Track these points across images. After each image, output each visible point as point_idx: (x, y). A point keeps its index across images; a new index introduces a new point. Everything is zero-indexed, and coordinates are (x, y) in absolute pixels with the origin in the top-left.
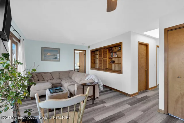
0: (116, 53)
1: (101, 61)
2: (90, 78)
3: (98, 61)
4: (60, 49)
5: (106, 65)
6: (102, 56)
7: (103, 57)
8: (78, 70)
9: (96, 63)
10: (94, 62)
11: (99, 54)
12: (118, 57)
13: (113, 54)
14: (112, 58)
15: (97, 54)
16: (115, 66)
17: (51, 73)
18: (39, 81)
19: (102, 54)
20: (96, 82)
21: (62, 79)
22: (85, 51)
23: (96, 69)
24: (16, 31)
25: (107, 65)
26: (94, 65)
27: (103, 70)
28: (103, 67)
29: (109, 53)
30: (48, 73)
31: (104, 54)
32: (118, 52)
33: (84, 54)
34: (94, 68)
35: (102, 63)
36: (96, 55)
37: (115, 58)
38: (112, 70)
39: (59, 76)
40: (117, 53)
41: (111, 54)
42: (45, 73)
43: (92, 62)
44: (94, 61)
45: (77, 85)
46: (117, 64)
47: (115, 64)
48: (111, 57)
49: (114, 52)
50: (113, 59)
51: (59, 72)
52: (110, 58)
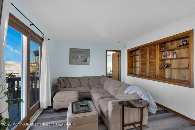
0: (174, 51)
1: (145, 64)
2: (133, 92)
3: (138, 64)
4: (89, 50)
5: (153, 70)
6: (146, 57)
7: (148, 59)
8: (110, 75)
9: (135, 67)
10: (133, 66)
11: (142, 55)
12: (177, 58)
13: (168, 53)
14: (165, 60)
15: (138, 55)
16: (171, 73)
17: (79, 79)
18: (65, 87)
19: (146, 54)
20: (144, 99)
21: (91, 87)
22: (120, 51)
23: (135, 75)
24: (33, 24)
25: (155, 70)
26: (133, 70)
27: (149, 78)
28: (148, 73)
29: (160, 52)
30: (76, 78)
31: (149, 54)
32: (179, 49)
33: (119, 56)
34: (133, 74)
35: (146, 68)
36: (135, 56)
37: (171, 59)
38: (165, 78)
39: (88, 83)
40: (176, 51)
41: (164, 53)
42: (73, 78)
43: (129, 66)
44: (133, 64)
45: (113, 103)
46: (175, 68)
47: (171, 69)
48: (164, 58)
49: (170, 50)
50: (168, 62)
51: (88, 78)
52: (161, 60)
